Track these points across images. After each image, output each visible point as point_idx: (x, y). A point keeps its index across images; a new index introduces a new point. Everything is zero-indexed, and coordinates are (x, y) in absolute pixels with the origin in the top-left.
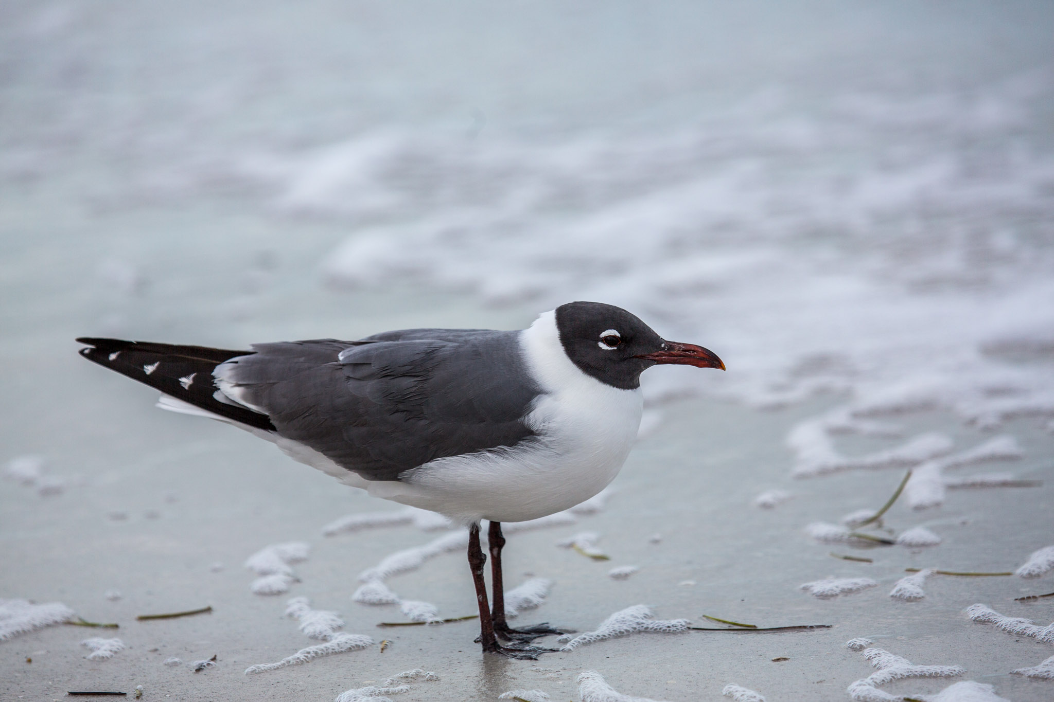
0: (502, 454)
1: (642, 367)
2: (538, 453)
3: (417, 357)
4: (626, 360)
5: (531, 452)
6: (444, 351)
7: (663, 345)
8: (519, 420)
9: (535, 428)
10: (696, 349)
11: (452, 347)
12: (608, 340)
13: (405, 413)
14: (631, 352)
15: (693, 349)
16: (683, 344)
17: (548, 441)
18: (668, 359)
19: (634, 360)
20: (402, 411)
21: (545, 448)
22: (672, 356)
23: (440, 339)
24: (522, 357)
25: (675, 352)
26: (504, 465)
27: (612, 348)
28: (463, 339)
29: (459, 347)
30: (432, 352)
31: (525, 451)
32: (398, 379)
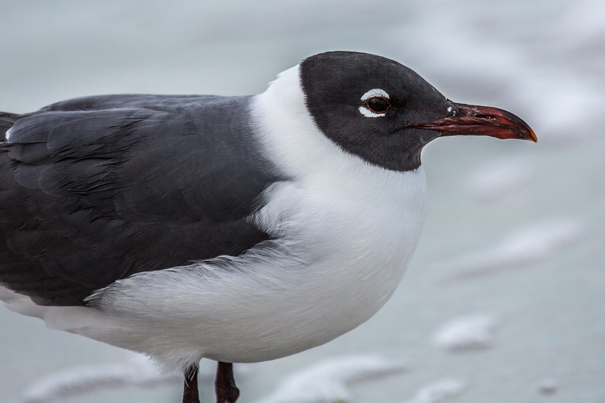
0: (226, 266)
1: (422, 140)
2: (276, 263)
3: (109, 133)
4: (398, 131)
5: (265, 261)
6: (146, 124)
7: (449, 109)
8: (248, 218)
9: (269, 230)
10: (495, 113)
11: (158, 118)
12: (373, 104)
13: (91, 210)
14: (406, 120)
15: (491, 113)
16: (478, 106)
17: (288, 246)
18: (456, 128)
19: (410, 131)
20: (87, 208)
21: (285, 256)
22: (461, 124)
23: (146, 107)
24: (254, 132)
25: (467, 118)
26: (228, 280)
27: (379, 115)
28: (176, 106)
29: (169, 117)
30: (130, 125)
31: (256, 261)
32: (81, 163)
